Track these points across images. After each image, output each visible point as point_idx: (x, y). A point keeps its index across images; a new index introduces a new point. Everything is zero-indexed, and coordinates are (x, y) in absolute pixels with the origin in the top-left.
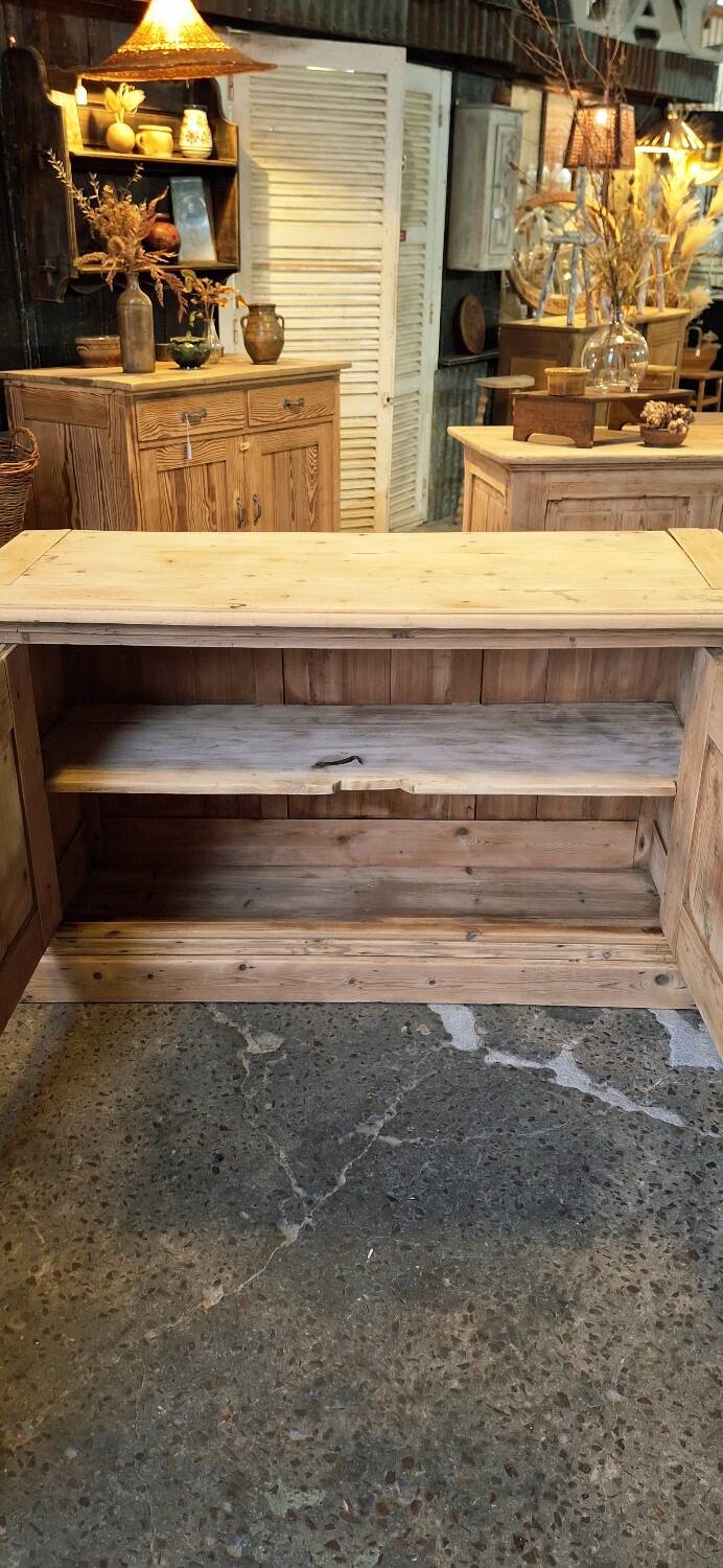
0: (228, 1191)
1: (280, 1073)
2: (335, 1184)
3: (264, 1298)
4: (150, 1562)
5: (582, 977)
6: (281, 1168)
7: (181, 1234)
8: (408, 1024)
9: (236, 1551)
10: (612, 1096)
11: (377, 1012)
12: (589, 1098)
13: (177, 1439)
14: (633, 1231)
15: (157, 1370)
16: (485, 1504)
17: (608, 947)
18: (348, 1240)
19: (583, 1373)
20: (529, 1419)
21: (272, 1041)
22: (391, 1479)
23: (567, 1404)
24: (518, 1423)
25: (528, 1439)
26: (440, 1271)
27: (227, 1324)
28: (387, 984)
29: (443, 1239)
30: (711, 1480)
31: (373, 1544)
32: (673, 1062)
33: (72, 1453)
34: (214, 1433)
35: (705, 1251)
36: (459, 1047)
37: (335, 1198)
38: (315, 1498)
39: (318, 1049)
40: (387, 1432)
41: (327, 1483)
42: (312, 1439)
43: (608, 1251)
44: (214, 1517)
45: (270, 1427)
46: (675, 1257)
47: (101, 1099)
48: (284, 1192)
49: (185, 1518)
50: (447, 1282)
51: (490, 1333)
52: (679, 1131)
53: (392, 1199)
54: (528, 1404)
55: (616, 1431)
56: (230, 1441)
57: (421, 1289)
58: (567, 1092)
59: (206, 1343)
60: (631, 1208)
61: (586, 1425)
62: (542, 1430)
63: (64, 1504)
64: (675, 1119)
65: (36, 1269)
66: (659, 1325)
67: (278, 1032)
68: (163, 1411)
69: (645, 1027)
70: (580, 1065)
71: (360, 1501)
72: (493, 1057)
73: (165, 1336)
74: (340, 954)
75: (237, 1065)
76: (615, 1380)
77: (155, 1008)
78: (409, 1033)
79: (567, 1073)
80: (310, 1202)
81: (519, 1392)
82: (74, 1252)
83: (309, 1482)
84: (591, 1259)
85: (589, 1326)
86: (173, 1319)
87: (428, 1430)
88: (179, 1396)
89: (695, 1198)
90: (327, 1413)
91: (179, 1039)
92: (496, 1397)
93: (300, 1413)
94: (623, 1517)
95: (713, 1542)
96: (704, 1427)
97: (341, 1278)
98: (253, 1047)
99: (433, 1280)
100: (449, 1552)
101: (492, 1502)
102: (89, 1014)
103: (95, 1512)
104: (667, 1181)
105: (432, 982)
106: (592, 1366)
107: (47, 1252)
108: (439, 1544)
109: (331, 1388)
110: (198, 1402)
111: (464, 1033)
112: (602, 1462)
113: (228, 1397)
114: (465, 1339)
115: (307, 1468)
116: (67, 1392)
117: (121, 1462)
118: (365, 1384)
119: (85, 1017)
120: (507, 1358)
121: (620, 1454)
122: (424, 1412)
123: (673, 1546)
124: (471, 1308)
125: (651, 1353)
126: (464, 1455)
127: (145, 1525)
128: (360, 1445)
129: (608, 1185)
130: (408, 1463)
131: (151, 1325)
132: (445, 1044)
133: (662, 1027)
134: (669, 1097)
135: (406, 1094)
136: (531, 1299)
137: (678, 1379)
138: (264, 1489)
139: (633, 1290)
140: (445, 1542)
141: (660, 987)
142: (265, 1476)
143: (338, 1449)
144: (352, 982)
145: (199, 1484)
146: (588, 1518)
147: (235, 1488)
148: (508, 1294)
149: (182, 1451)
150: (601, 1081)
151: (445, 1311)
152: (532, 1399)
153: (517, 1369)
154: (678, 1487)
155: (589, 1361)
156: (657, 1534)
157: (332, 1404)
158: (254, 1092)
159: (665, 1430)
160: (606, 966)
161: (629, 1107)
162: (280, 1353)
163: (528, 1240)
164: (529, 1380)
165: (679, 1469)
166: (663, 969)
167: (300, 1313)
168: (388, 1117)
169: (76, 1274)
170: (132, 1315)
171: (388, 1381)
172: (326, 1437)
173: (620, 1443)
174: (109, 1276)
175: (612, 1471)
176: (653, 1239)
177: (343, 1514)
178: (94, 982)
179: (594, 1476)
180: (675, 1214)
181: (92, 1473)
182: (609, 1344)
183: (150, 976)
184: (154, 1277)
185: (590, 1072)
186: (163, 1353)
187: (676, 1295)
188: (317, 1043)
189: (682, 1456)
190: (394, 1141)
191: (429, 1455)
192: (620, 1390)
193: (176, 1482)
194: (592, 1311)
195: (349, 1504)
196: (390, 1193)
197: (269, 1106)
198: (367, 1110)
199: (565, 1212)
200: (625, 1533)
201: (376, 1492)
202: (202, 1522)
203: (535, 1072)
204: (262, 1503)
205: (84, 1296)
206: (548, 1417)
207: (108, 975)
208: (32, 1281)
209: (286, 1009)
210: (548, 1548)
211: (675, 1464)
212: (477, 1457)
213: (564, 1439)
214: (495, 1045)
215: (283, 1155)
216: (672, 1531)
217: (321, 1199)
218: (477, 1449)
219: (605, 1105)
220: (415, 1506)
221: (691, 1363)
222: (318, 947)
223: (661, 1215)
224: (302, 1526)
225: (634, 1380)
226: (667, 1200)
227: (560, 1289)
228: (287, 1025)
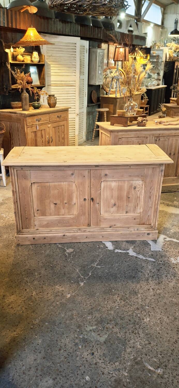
0: (68, 277)
1: (74, 256)
2: (89, 275)
3: (78, 295)
4: (65, 340)
5: (133, 234)
6: (78, 273)
7: (60, 285)
8: (98, 245)
9: (81, 337)
10: (141, 256)
11: (92, 243)
12: (136, 257)
13: (66, 320)
14: (148, 280)
15: (60, 309)
16: (126, 326)
17: (138, 228)
18: (93, 284)
19: (141, 304)
20: (132, 312)
21: (71, 250)
22: (108, 323)
23: (139, 309)
24: (130, 313)
25: (132, 315)
26: (112, 289)
27: (72, 300)
28: (94, 238)
29: (111, 283)
31: (106, 334)
32: (152, 250)
33: (47, 324)
34: (73, 318)
35: (161, 282)
36: (109, 249)
37: (89, 277)
38: (94, 327)
40: (106, 316)
41: (96, 325)
42: (92, 318)
43: (143, 284)
44: (76, 332)
45: (84, 317)
46: (156, 284)
47: (38, 262)
48: (79, 277)
49: (71, 332)
50: (113, 290)
51: (123, 298)
52: (154, 262)
54: (131, 310)
55: (148, 313)
56: (77, 320)
57: (109, 292)
58: (132, 256)
59: (69, 304)
60: (147, 276)
61: (143, 312)
62: (135, 314)
63: (47, 332)
64: (154, 260)
65: (32, 293)
66: (154, 295)
67: (72, 248)
68: (63, 315)
69: (145, 244)
70: (134, 251)
71: (103, 327)
72: (116, 251)
73: (60, 303)
74: (84, 232)
75: (65, 255)
76: (147, 305)
77: (46, 245)
78: (99, 247)
79: (131, 252)
80: (84, 278)
81: (130, 308)
82: (39, 290)
83: (93, 325)
84: (140, 285)
85: (141, 296)
86: (62, 300)
87: (114, 315)
88: (65, 313)
89: (158, 274)
90: (94, 314)
92: (125, 309)
93: (89, 314)
94: (151, 326)
95: (167, 329)
96: (164, 311)
97: (93, 291)
98: (68, 251)
99: (111, 291)
100: (120, 334)
101: (127, 325)
102: (32, 247)
103: (53, 332)
104: (153, 271)
105: (103, 237)
106: (142, 303)
107: (34, 290)
108: (118, 333)
109: (94, 309)
110: (70, 313)
111: (110, 246)
112: (146, 318)
113: (74, 312)
114: (118, 300)
115: (92, 323)
116: (43, 314)
117: (56, 324)
118: (100, 309)
120: (127, 302)
121: (149, 317)
122: (112, 312)
123: (160, 330)
124: (118, 295)
125: (153, 300)
126: (121, 319)
127: (63, 334)
128: (101, 318)
129: (142, 272)
130: (111, 321)
131: (57, 301)
133: (149, 243)
134: (152, 256)
135: (100, 258)
136: (130, 292)
137: (159, 304)
138: (84, 327)
139: (149, 290)
140: (119, 332)
141: (148, 236)
142: (84, 325)
143: (97, 319)
144: (87, 237)
145: (72, 327)
146: (145, 327)
147: (79, 327)
148: (125, 292)
149: (68, 322)
150: (138, 254)
151: (114, 295)
152: (132, 309)
153: (129, 304)
154: (160, 321)
156: (157, 328)
157: (95, 312)
158: (70, 260)
159: (157, 312)
160: (138, 232)
161: (144, 258)
162: (83, 304)
163: (128, 283)
164: (131, 306)
165: (160, 318)
166: (149, 232)
167: (86, 297)
168: (97, 263)
169: (41, 294)
170: (53, 300)
171: (105, 307)
172: (95, 317)
173: (149, 315)
174: (47, 294)
175: (148, 319)
176: (151, 281)
177: (100, 330)
178: (33, 240)
179: (145, 320)
180: (155, 277)
181: (52, 326)
182: (145, 299)
183: (45, 238)
184: (56, 293)
186: (61, 306)
187: (157, 290)
188: (81, 250)
189: (160, 316)
190: (99, 267)
191: (114, 319)
193: (68, 326)
194: (141, 294)
195: (100, 328)
196: (100, 276)
197: (73, 262)
198: (93, 261)
199: (134, 277)
200: (152, 329)
201: (105, 326)
202: (74, 333)
203: (125, 253)
204: (85, 329)
205: (43, 297)
206: (135, 312)
207: (35, 238)
208: (32, 296)
210: (138, 332)
211: (160, 317)
212: (123, 319)
213: (139, 315)
214: (117, 248)
215: (78, 271)
217: (86, 278)
218: (123, 318)
219: (140, 258)
220: (113, 327)
221: (161, 301)
222: (80, 230)
223: (153, 277)
224: (93, 332)
225: (150, 304)
226: (153, 274)
227: (135, 291)
228: (74, 247)
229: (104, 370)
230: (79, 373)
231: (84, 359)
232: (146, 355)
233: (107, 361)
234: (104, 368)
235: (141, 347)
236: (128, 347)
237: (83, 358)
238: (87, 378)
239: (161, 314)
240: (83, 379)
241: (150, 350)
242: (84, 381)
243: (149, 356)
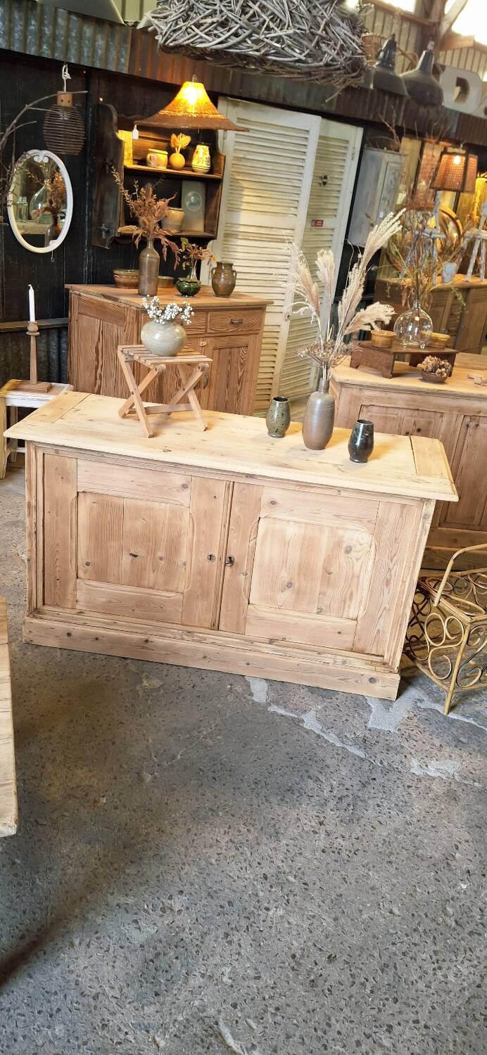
1: (158, 700)
2: (174, 760)
5: (330, 673)
6: (148, 747)
7: (90, 771)
8: (231, 685)
10: (331, 738)
11: (216, 676)
12: (319, 736)
13: (69, 864)
14: (323, 805)
16: (215, 916)
17: (346, 658)
18: (175, 788)
19: (278, 867)
20: (246, 883)
21: (156, 683)
22: (171, 898)
23: (266, 879)
24: (240, 884)
25: (243, 892)
26: (218, 808)
27: (104, 817)
28: (225, 662)
29: (223, 793)
30: (328, 924)
31: (155, 924)
32: (370, 725)
36: (256, 700)
37: (173, 766)
38: (131, 901)
39: (180, 691)
41: (139, 895)
43: (308, 812)
45: (116, 866)
46: (341, 821)
48: (146, 760)
49: (66, 899)
50: (220, 814)
52: (362, 760)
53: (202, 770)
54: (247, 876)
55: (288, 895)
57: (206, 815)
58: (307, 732)
59: (92, 824)
60: (325, 794)
61: (273, 890)
62: (251, 889)
64: (363, 756)
66: (324, 851)
67: (161, 679)
69: (360, 705)
70: (318, 720)
71: (153, 906)
72: (273, 708)
73: (71, 817)
74: (200, 642)
76: (294, 872)
77: (97, 656)
78: (231, 689)
79: (310, 722)
80: (159, 766)
81: (244, 870)
84: (298, 815)
85: (287, 845)
86: (77, 810)
89: (360, 794)
90: (146, 864)
91: (107, 674)
92: (232, 870)
93: (132, 863)
94: (280, 933)
98: (146, 684)
102: (61, 655)
103: (24, 889)
104: (348, 783)
105: (248, 664)
106: (284, 864)
108: (187, 930)
110: (83, 849)
111: (260, 692)
113: (97, 850)
114: (223, 842)
115: (130, 887)
117: (40, 870)
119: (59, 656)
120: (242, 854)
121: (287, 905)
124: (229, 828)
125: (316, 863)
126: (209, 893)
128: (158, 881)
129: (316, 780)
130: (181, 893)
132: (249, 697)
133: (369, 706)
134: (362, 742)
135: (222, 721)
136: (261, 828)
138: (107, 893)
140: (191, 930)
141: (372, 684)
143: (147, 882)
144: (205, 657)
146: (263, 931)
149: (71, 870)
150: (328, 729)
151: (216, 827)
152: (249, 874)
153: (245, 859)
155: (283, 862)
158: (142, 707)
159: (312, 898)
160: (343, 668)
161: (339, 744)
163: (267, 801)
164: (250, 865)
165: (314, 917)
166: (374, 675)
168: (210, 731)
170: (58, 804)
173: (288, 901)
174: (50, 785)
175: (281, 912)
176: (332, 810)
178: (66, 637)
179: (271, 913)
180: (347, 800)
181: (26, 872)
182: (295, 855)
183: (97, 639)
184: (72, 789)
185: (324, 724)
186: (69, 824)
187: (336, 838)
188: (180, 688)
189: (317, 911)
190: (210, 744)
191: (192, 891)
192: (295, 877)
193: (64, 883)
194: (291, 839)
195: (147, 906)
196: (202, 768)
197: (148, 715)
198: (199, 726)
199: (291, 791)
200: (279, 940)
203: (293, 719)
206: (256, 883)
207: (73, 634)
209: (167, 667)
210: (240, 940)
211: (312, 914)
212: (215, 895)
213: (261, 894)
214: (277, 703)
215: (150, 741)
216: (302, 942)
217: (165, 766)
218: (216, 892)
219: (326, 741)
220: (180, 911)
221: (334, 871)
222: (188, 636)
223: (340, 799)
225: (303, 873)
226: (346, 793)
227: (277, 826)
228: (167, 675)
229: (110, 1018)
230: (43, 1009)
231: (73, 977)
232: (235, 1006)
233: (126, 998)
234: (113, 1014)
235: (230, 981)
236: (197, 974)
237: (71, 972)
238: (59, 1030)
239: (320, 906)
240: (49, 1027)
241: (250, 997)
242: (49, 1033)
243: (241, 1010)
